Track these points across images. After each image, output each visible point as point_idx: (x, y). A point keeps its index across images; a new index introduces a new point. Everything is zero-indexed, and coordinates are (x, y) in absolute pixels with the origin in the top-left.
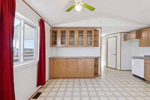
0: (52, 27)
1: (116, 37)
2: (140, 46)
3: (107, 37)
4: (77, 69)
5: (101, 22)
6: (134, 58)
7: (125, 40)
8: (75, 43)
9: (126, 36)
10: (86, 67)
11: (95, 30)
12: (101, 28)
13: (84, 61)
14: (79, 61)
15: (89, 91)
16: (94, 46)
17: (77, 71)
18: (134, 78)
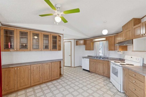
0: (1, 24)
1: (71, 42)
2: (86, 50)
3: (64, 42)
4: (43, 74)
5: (63, 30)
6: (84, 57)
7: (77, 45)
8: (40, 47)
9: (77, 42)
10: (52, 71)
11: (59, 36)
12: (63, 35)
13: (50, 65)
14: (45, 66)
15: (62, 92)
16: (59, 50)
17: (43, 76)
18: (84, 71)
